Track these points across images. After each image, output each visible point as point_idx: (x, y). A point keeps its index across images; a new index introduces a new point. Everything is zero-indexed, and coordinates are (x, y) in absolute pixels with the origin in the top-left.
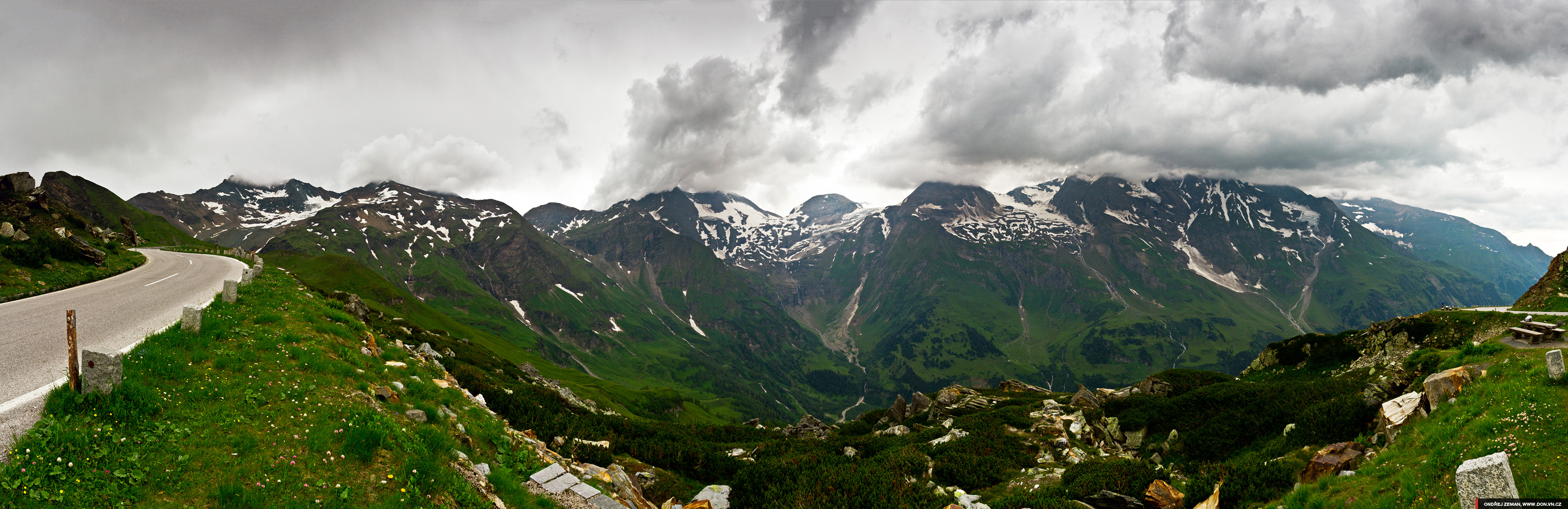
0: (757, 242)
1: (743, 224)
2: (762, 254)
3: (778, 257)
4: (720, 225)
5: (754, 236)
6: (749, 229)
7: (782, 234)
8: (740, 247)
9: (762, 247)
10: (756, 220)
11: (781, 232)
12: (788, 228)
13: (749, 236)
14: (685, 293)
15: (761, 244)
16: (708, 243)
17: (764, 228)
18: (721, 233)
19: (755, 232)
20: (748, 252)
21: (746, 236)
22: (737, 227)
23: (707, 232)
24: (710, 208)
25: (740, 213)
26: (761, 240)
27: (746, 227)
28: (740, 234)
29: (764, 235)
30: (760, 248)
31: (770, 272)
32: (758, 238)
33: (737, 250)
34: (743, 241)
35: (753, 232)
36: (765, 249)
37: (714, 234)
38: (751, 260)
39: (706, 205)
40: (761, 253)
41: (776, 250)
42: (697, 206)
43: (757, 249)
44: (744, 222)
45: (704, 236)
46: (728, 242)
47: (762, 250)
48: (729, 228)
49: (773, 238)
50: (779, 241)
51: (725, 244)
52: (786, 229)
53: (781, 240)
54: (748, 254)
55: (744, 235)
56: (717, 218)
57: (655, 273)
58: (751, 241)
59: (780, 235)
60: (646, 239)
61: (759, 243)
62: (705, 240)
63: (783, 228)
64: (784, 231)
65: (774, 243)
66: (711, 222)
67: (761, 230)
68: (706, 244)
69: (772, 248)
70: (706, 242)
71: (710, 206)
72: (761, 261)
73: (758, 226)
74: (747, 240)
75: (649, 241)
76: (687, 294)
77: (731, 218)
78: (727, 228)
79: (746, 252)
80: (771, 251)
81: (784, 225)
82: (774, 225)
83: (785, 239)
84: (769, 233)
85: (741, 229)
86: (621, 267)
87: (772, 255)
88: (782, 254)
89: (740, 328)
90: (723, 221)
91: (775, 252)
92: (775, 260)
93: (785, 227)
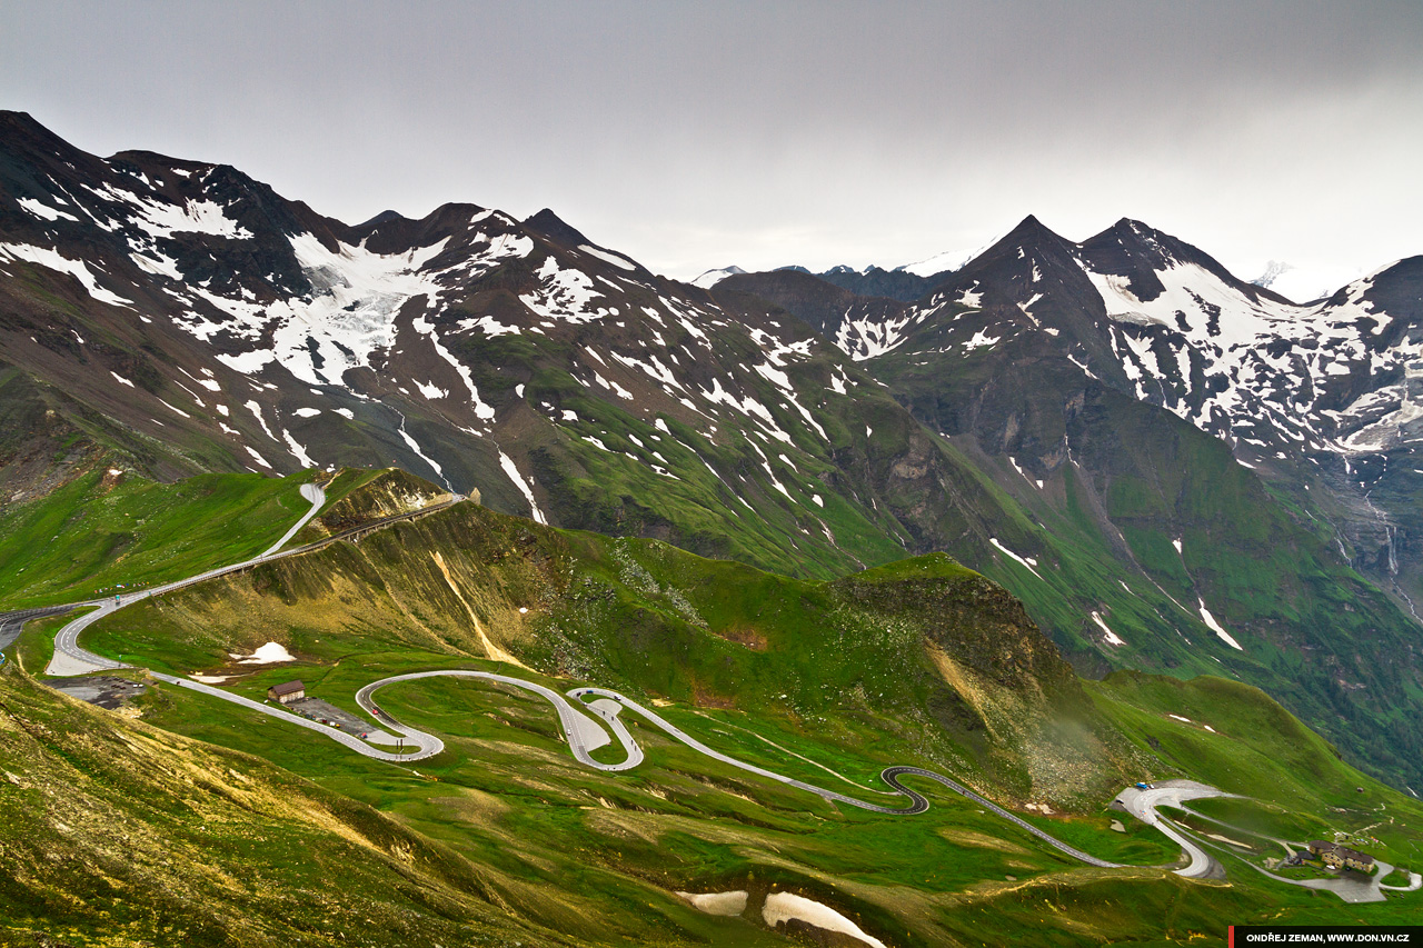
0: (1258, 389)
1: (1212, 334)
2: (1279, 426)
3: (1321, 435)
4: (1163, 340)
5: (1248, 372)
6: (1232, 350)
7: (1322, 369)
8: (1217, 402)
9: (1274, 405)
10: (1243, 324)
11: (1316, 362)
12: (1336, 352)
13: (1235, 370)
14: (1177, 544)
15: (1272, 398)
16: (1144, 391)
17: (1270, 348)
18: (1168, 363)
19: (1249, 361)
20: (1242, 417)
21: (1228, 372)
22: (1200, 342)
23: (1136, 360)
24: (1128, 288)
25: (1198, 299)
26: (1268, 383)
27: (1223, 342)
28: (1210, 363)
29: (1273, 371)
30: (1269, 408)
31: (1311, 481)
32: (1261, 379)
33: (1213, 409)
34: (1220, 383)
35: (1243, 360)
36: (1282, 411)
37: (1150, 362)
38: (1253, 442)
39: (1115, 278)
40: (1274, 422)
41: (1312, 416)
42: (1097, 279)
43: (1262, 409)
44: (1213, 328)
45: (1132, 372)
46: (1188, 385)
47: (1275, 414)
48: (1185, 348)
49: (1298, 381)
50: (1316, 391)
51: (1181, 391)
52: (1330, 353)
53: (1320, 386)
54: (1243, 423)
55: (1220, 367)
56: (1152, 320)
57: (1100, 489)
58: (1243, 385)
59: (1314, 371)
60: (1068, 407)
61: (1265, 393)
62: (1135, 381)
63: (1319, 351)
64: (1324, 361)
65: (1304, 395)
66: (1137, 329)
67: (1262, 354)
68: (1141, 395)
69: (1299, 408)
70: (1139, 386)
71: (1125, 281)
72: (1280, 446)
73: (1254, 342)
74: (1231, 382)
75: (1074, 411)
76: (1183, 547)
77: (1181, 317)
78: (1179, 348)
79: (1237, 418)
80: (1299, 416)
81: (1323, 340)
82: (1295, 341)
83: (1332, 383)
84: (1283, 364)
85: (1209, 347)
86: (1019, 469)
87: (1304, 431)
88: (1328, 428)
89: (1320, 643)
90: (1166, 328)
91: (1310, 422)
92: (1315, 446)
93: (1326, 348)
